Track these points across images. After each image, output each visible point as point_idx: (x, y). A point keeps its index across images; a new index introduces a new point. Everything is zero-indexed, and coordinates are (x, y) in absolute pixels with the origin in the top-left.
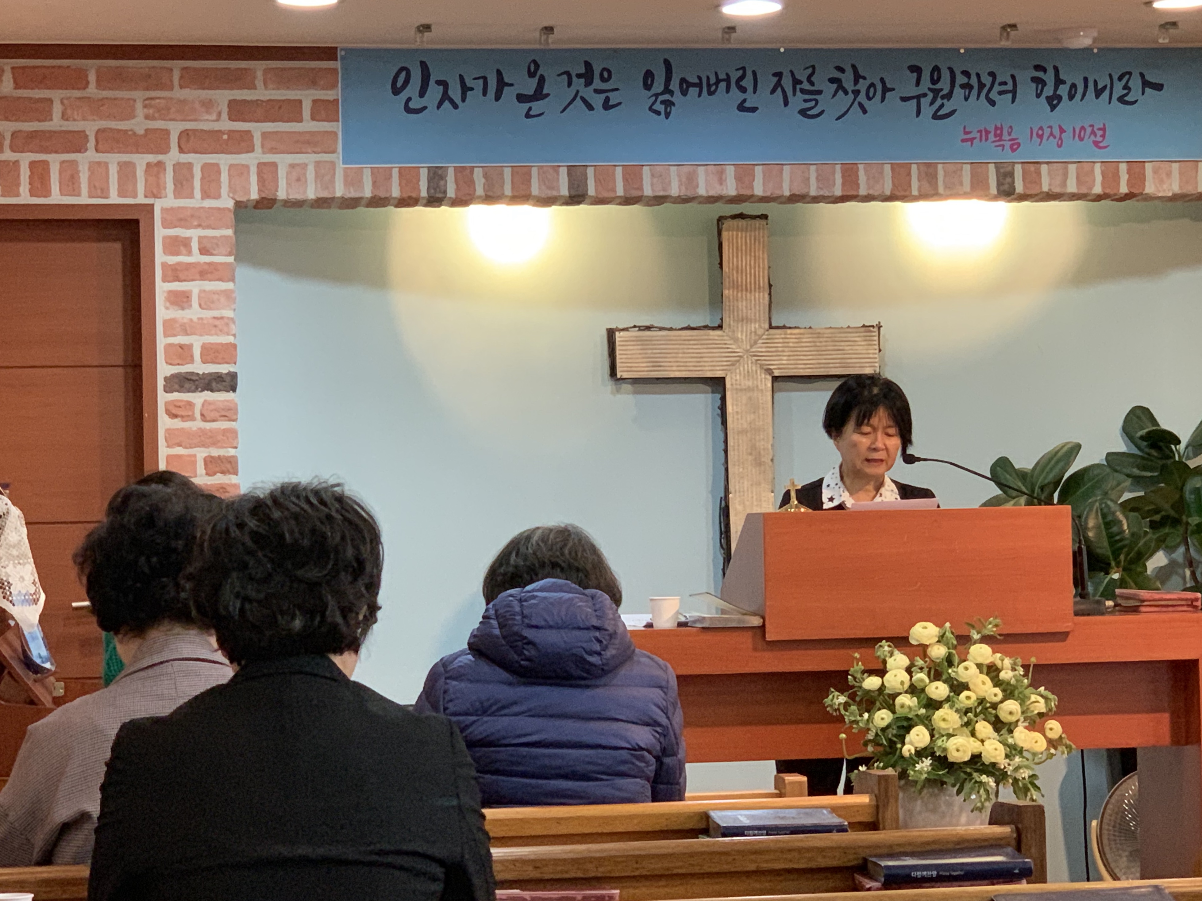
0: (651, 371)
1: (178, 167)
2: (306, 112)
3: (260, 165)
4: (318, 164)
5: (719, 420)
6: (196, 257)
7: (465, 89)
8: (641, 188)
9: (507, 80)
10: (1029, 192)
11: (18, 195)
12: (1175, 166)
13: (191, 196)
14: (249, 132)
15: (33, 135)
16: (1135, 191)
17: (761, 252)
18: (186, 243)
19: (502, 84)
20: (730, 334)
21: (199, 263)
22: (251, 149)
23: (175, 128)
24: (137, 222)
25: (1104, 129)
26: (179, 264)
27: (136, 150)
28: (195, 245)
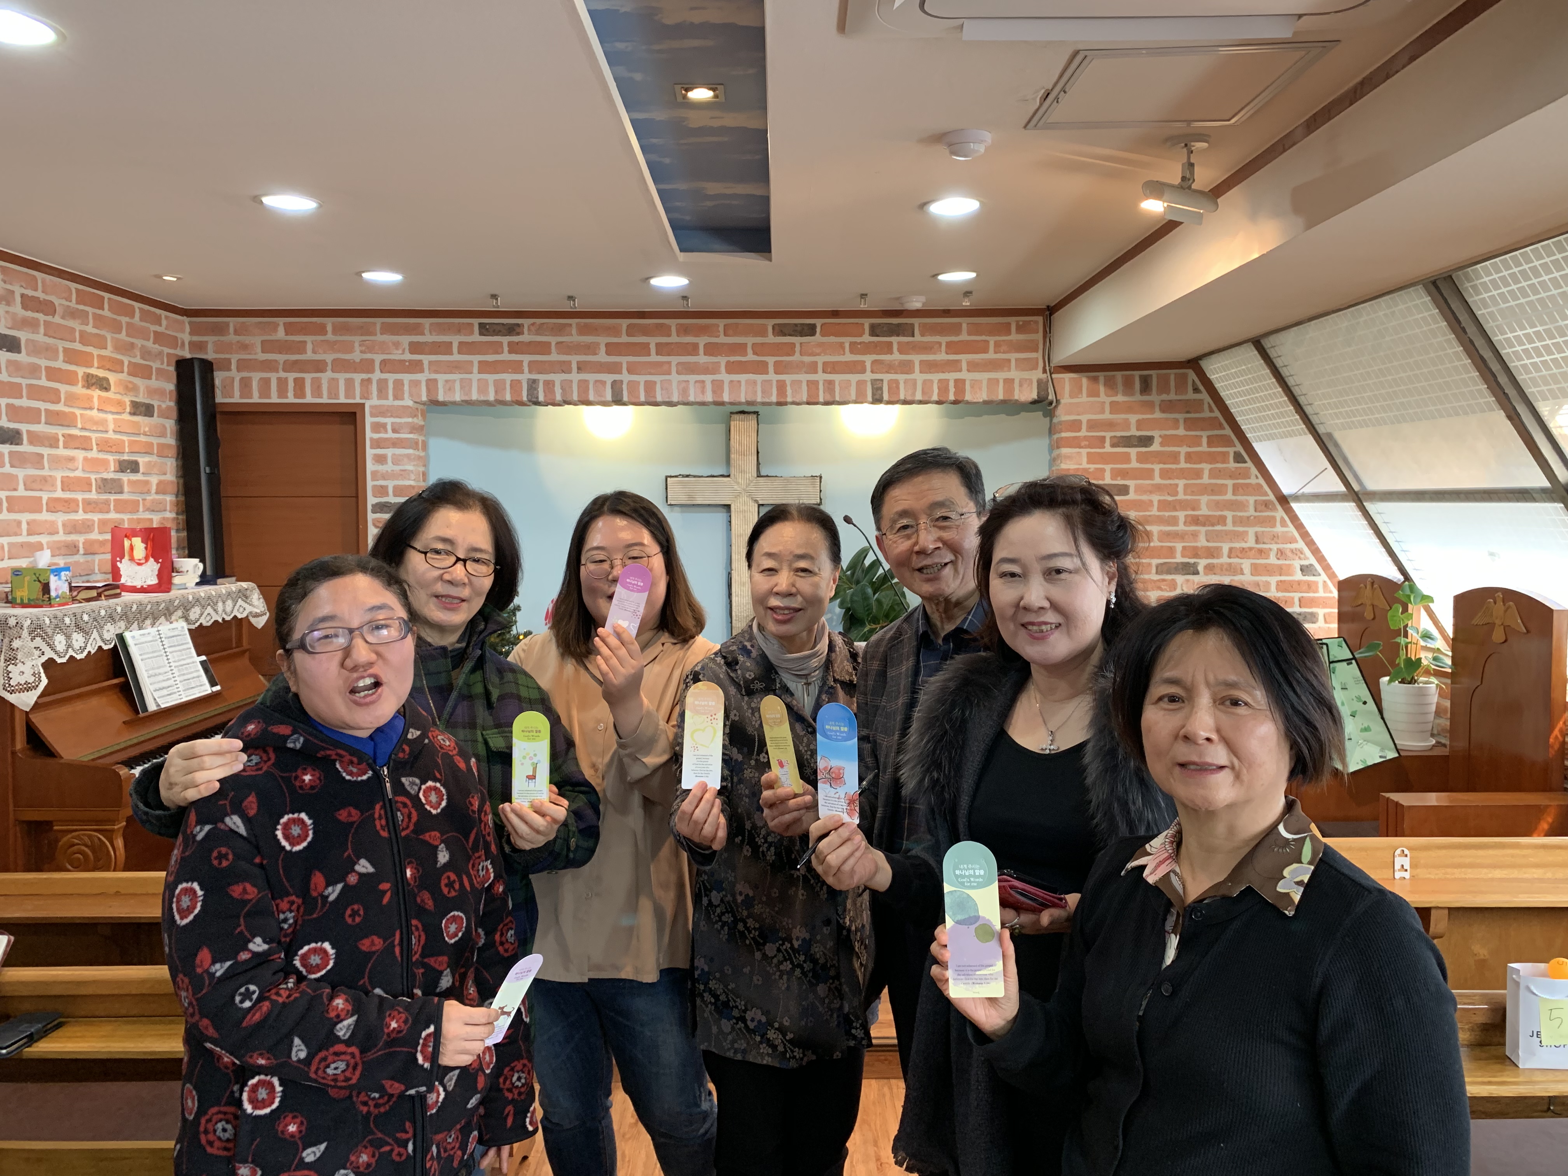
0: (687, 500)
1: (380, 381)
2: (455, 349)
3: (428, 381)
4: (461, 380)
6: (390, 435)
8: (654, 397)
10: (892, 400)
11: (287, 397)
13: (387, 398)
14: (421, 361)
15: (296, 362)
16: (960, 399)
17: (752, 432)
18: (384, 426)
20: (734, 480)
21: (391, 438)
22: (422, 371)
23: (378, 358)
24: (354, 414)
26: (380, 439)
27: (355, 371)
28: (389, 428)
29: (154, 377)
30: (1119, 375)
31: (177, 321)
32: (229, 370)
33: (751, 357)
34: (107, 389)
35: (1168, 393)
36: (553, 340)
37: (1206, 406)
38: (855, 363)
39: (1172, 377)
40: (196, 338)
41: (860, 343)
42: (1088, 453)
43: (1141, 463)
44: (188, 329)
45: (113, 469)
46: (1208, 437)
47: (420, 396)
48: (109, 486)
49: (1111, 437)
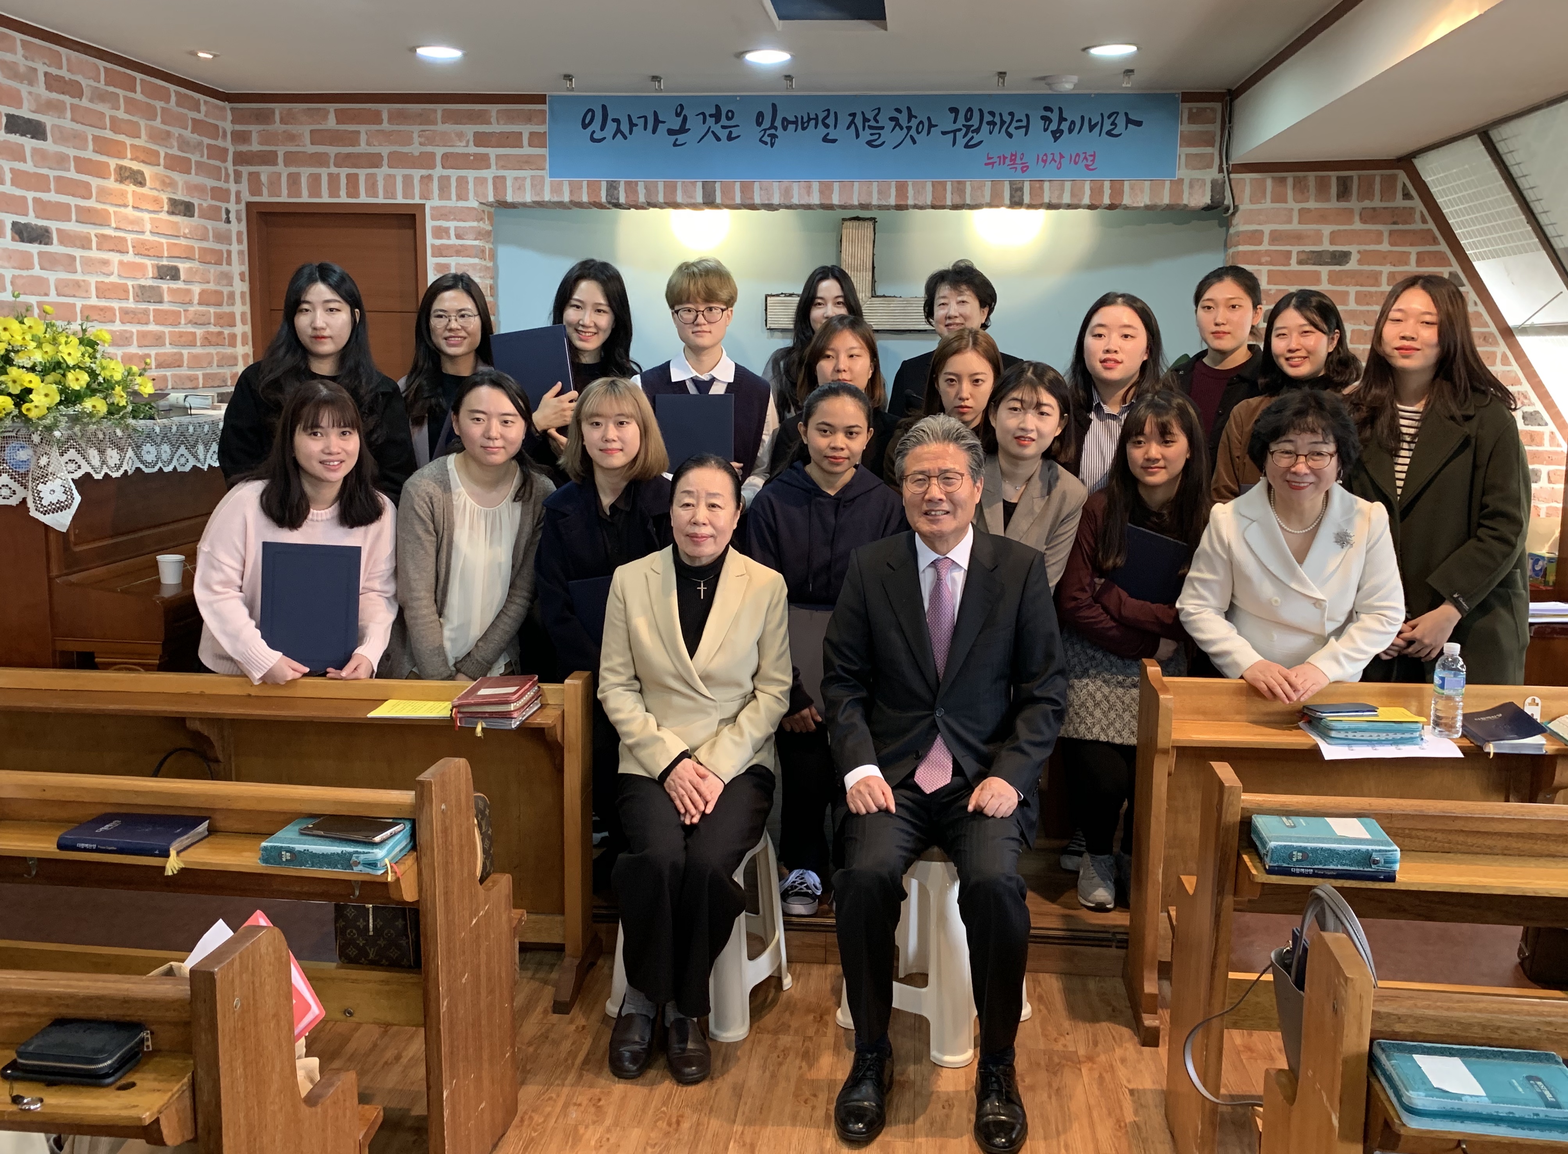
1: (441, 178)
2: (525, 141)
3: (496, 178)
4: (532, 177)
6: (453, 241)
7: (632, 125)
8: (752, 198)
9: (661, 119)
10: (1033, 203)
11: (339, 197)
12: (1147, 183)
13: (450, 199)
14: (487, 154)
15: (348, 155)
16: (1117, 203)
17: (867, 244)
18: (446, 230)
19: (657, 121)
21: (454, 246)
22: (488, 167)
23: (439, 151)
24: (413, 216)
25: (1094, 156)
26: (442, 245)
27: (414, 167)
28: (452, 233)
29: (193, 171)
30: (1311, 175)
31: (217, 106)
32: (274, 163)
34: (141, 183)
35: (1372, 200)
37: (1417, 216)
39: (1378, 180)
40: (238, 127)
42: (1269, 271)
43: (1333, 284)
44: (229, 117)
45: (151, 275)
46: (1418, 254)
47: (486, 196)
48: (147, 294)
49: (1298, 253)
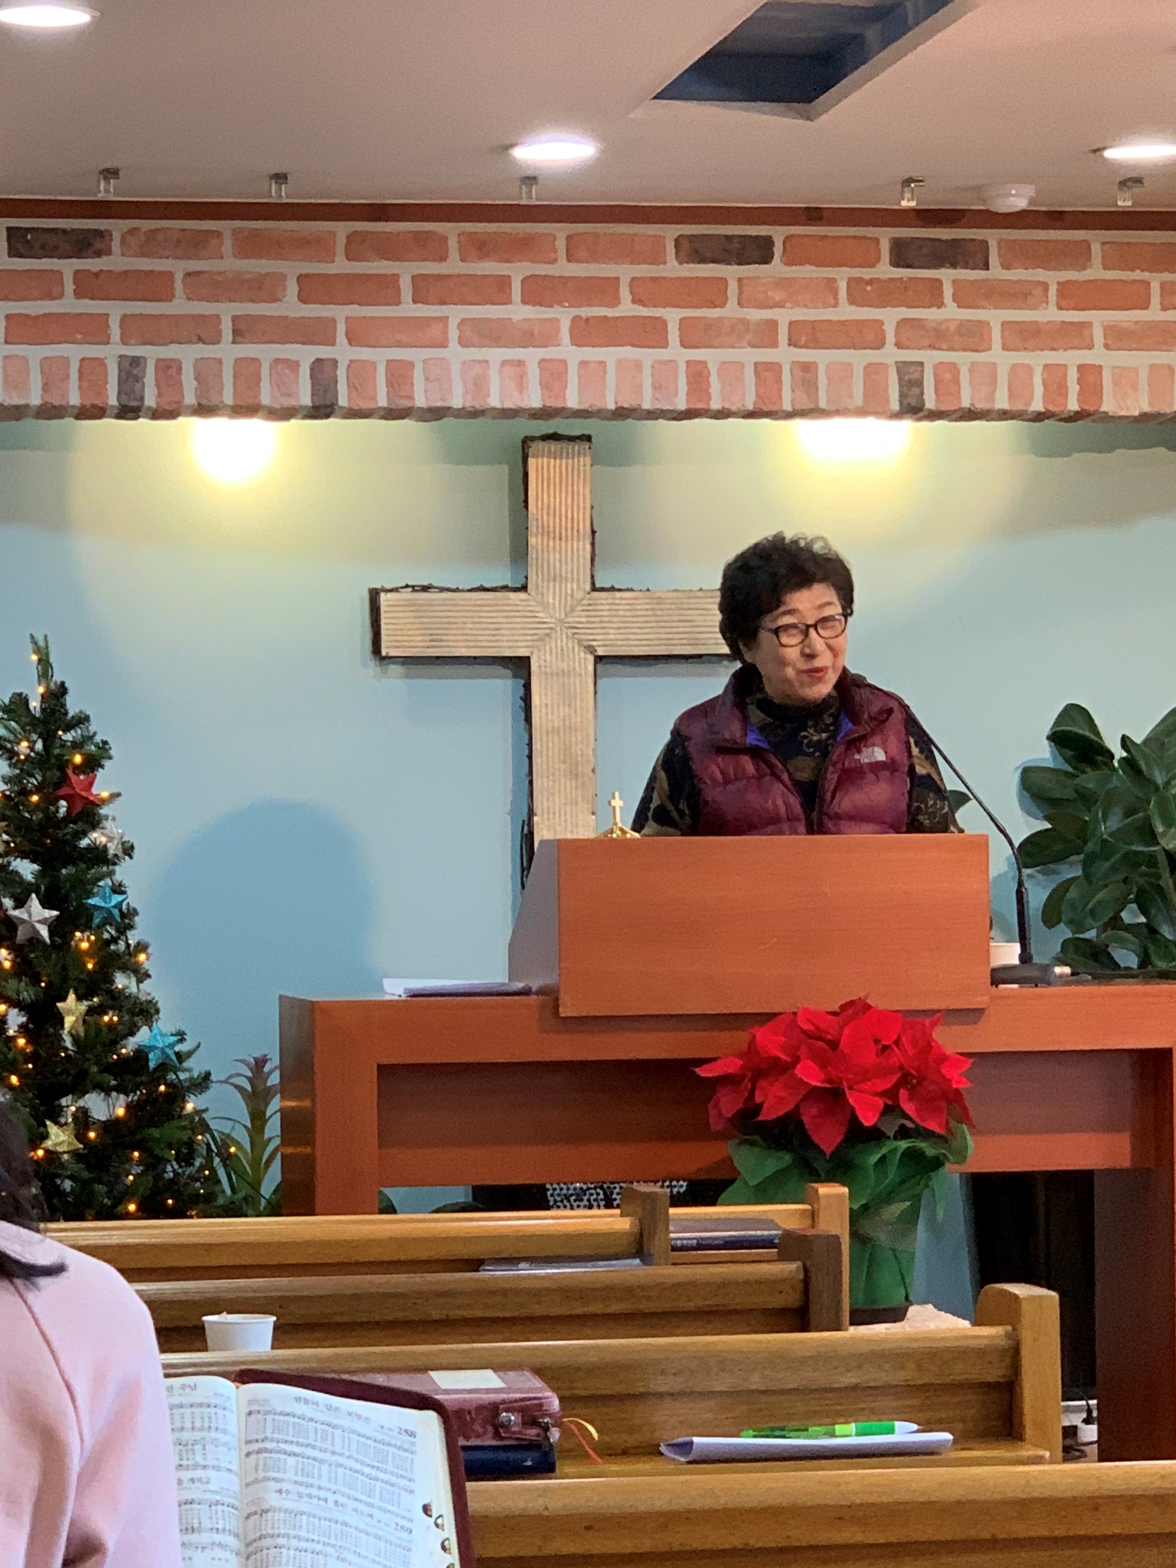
0: (428, 647)
5: (523, 715)
10: (943, 408)
12: (1143, 373)
16: (1089, 408)
17: (581, 486)
20: (539, 598)
33: (627, 308)
36: (178, 268)
38: (861, 324)
41: (871, 282)
